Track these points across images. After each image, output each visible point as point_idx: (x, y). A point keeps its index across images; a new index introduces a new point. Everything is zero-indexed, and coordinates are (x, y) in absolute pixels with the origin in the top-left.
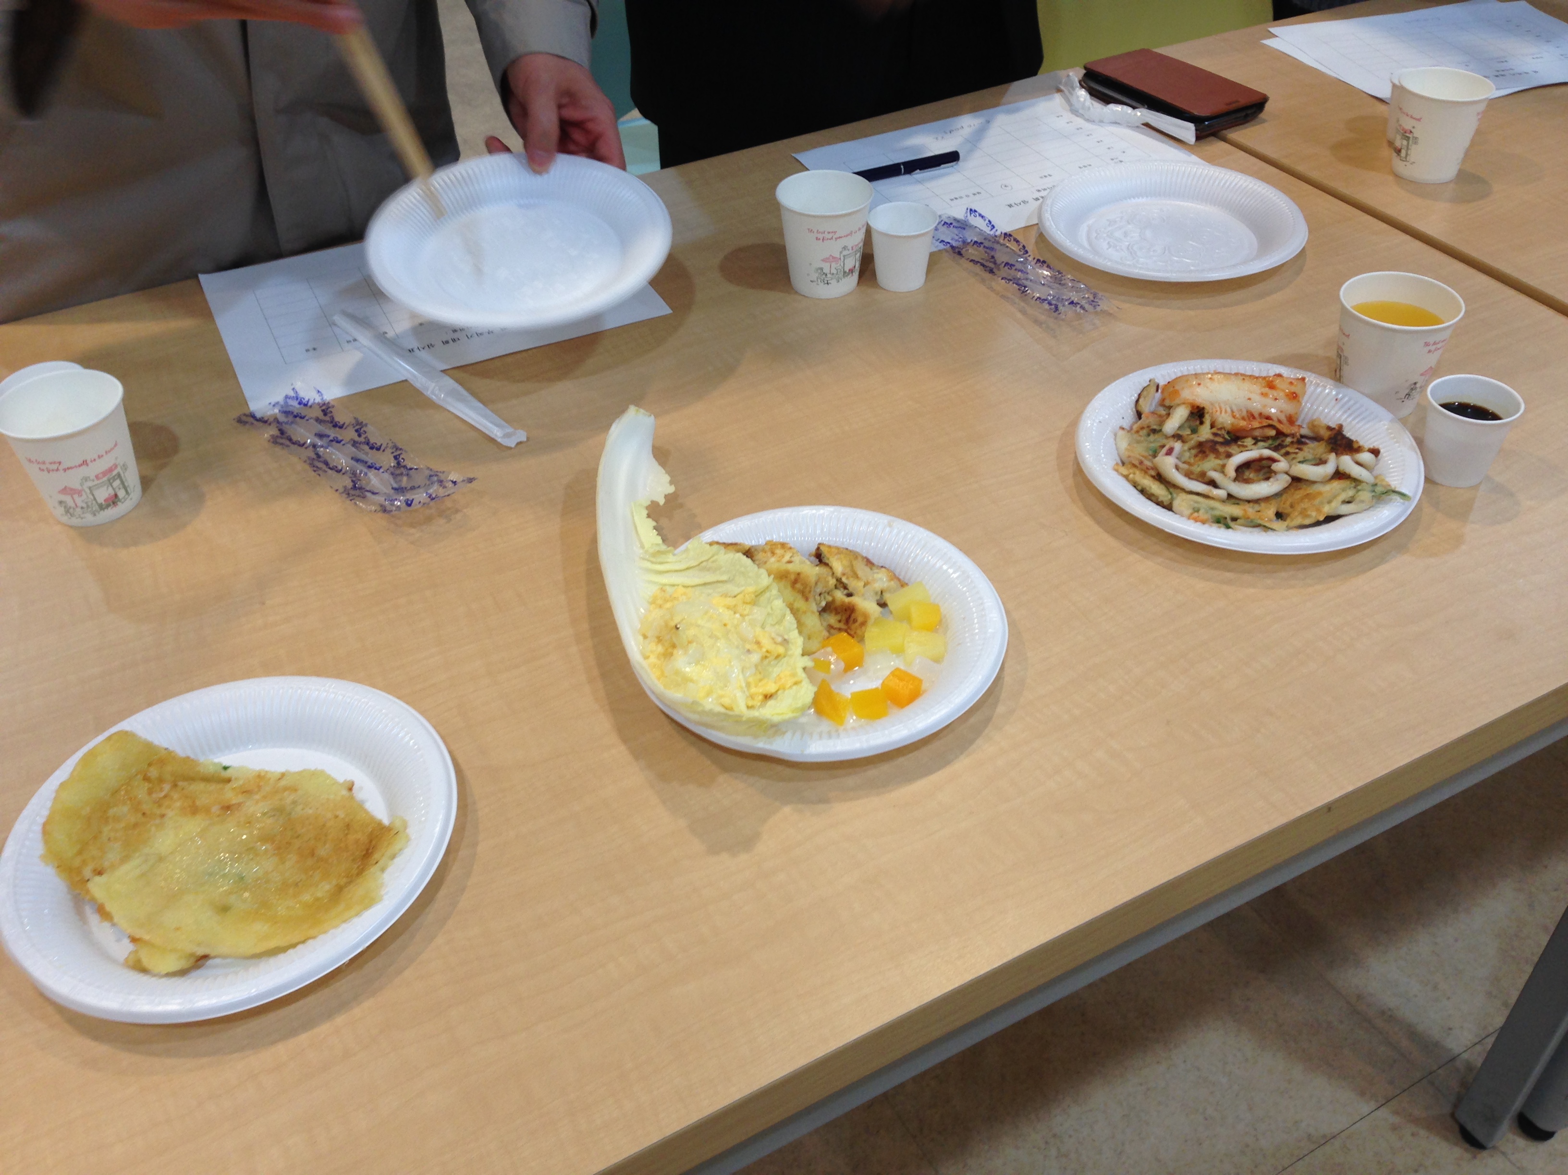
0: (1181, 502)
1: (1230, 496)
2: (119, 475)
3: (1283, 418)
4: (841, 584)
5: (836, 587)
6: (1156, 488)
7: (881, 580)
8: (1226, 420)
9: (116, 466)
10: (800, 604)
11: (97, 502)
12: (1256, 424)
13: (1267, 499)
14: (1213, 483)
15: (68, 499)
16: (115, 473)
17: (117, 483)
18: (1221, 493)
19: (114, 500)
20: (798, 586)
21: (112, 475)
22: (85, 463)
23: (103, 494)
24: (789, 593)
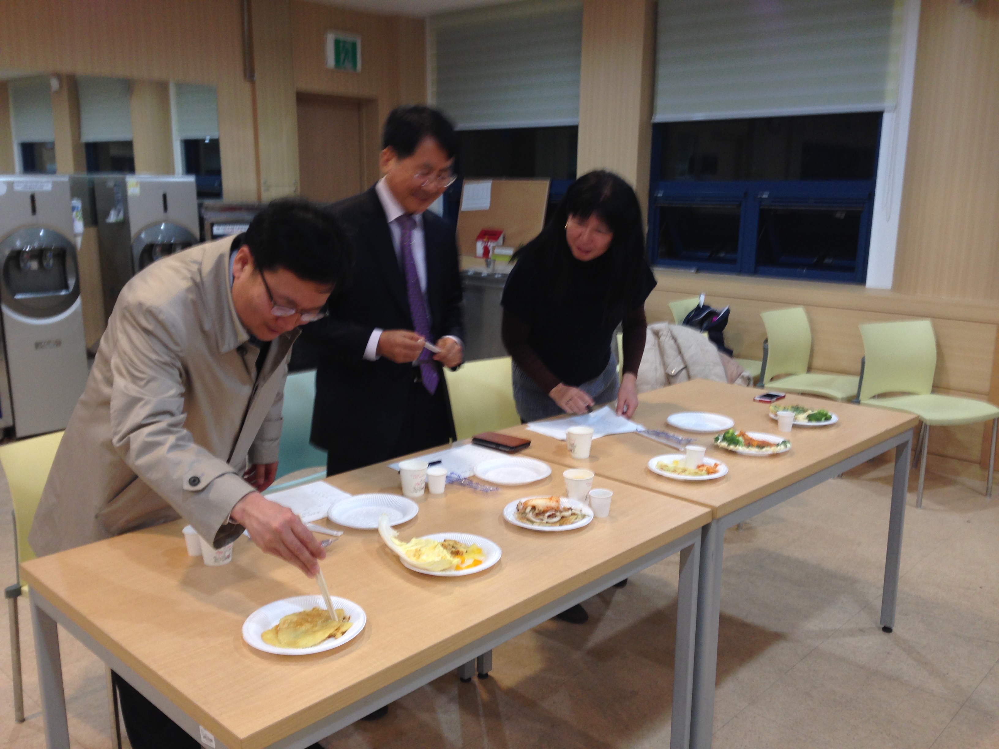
0: (537, 524)
1: (549, 521)
3: (557, 506)
4: (453, 547)
6: (529, 522)
8: (541, 508)
12: (550, 507)
13: (559, 521)
14: (543, 520)
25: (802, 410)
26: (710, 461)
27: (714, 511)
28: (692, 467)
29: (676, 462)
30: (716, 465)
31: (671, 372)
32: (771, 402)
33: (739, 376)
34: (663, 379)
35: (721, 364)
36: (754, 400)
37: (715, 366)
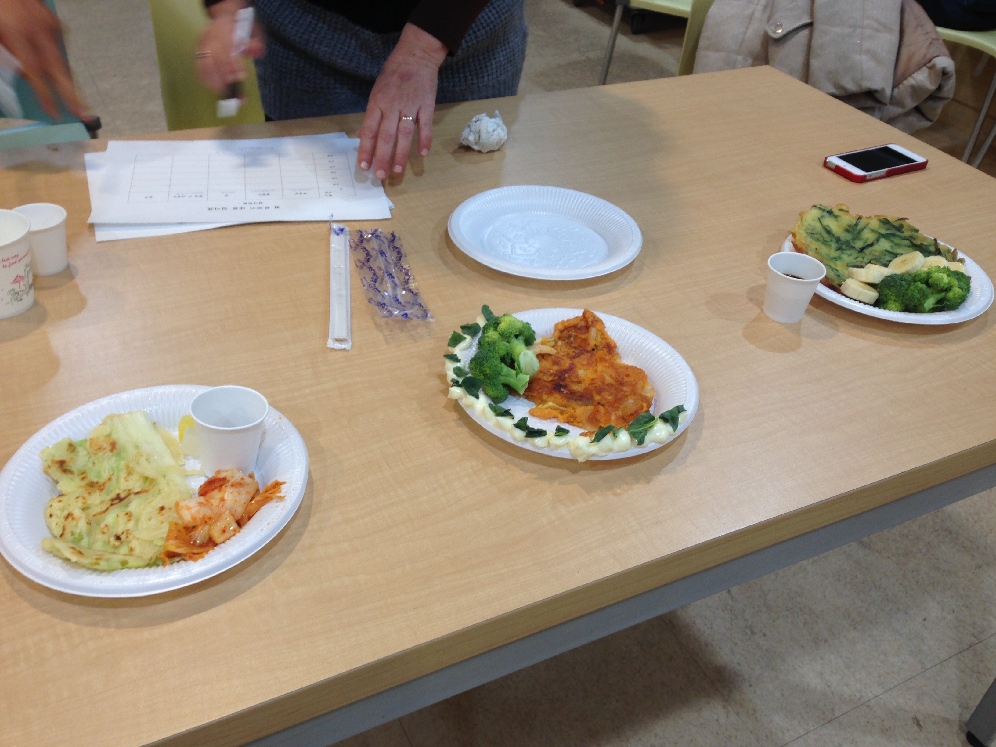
25: (910, 238)
31: (775, 32)
32: (867, 178)
33: (927, 63)
34: (756, 45)
35: (897, 28)
36: (826, 165)
37: (877, 30)
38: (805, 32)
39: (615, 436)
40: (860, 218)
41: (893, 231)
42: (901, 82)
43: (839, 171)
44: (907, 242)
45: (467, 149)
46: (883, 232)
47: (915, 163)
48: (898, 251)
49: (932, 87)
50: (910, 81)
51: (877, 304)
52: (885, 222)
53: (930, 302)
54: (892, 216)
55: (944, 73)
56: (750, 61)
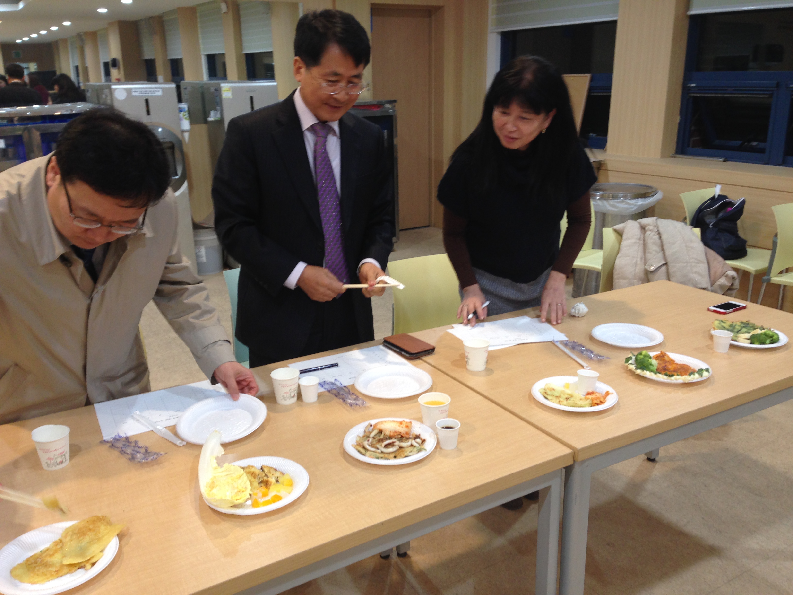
0: (368, 453)
1: (382, 452)
2: (64, 455)
3: (405, 433)
4: (266, 475)
5: (265, 476)
6: (362, 450)
7: (277, 474)
8: (388, 433)
9: (64, 452)
10: (253, 479)
11: (57, 462)
12: (396, 434)
13: (392, 453)
14: (378, 449)
15: (49, 462)
16: (64, 453)
17: (63, 457)
18: (379, 451)
19: (61, 462)
20: (253, 475)
21: (62, 454)
22: (56, 450)
23: (59, 460)
24: (250, 477)
25: (752, 327)
26: (602, 387)
27: (575, 454)
28: (579, 394)
29: (567, 386)
30: (607, 394)
31: (650, 268)
32: (727, 313)
33: (724, 274)
34: (642, 275)
35: (705, 261)
36: (709, 310)
37: (698, 263)
38: (664, 268)
39: (694, 374)
40: (733, 322)
41: (745, 325)
42: (714, 284)
43: (715, 311)
44: (752, 328)
45: (574, 316)
46: (743, 326)
47: (741, 307)
48: (750, 331)
49: (730, 284)
50: (718, 283)
51: (751, 343)
52: (742, 323)
53: (768, 341)
54: (744, 320)
55: (733, 278)
56: (640, 282)
